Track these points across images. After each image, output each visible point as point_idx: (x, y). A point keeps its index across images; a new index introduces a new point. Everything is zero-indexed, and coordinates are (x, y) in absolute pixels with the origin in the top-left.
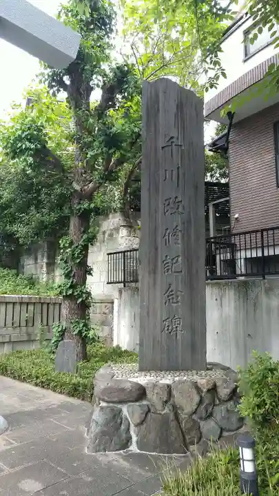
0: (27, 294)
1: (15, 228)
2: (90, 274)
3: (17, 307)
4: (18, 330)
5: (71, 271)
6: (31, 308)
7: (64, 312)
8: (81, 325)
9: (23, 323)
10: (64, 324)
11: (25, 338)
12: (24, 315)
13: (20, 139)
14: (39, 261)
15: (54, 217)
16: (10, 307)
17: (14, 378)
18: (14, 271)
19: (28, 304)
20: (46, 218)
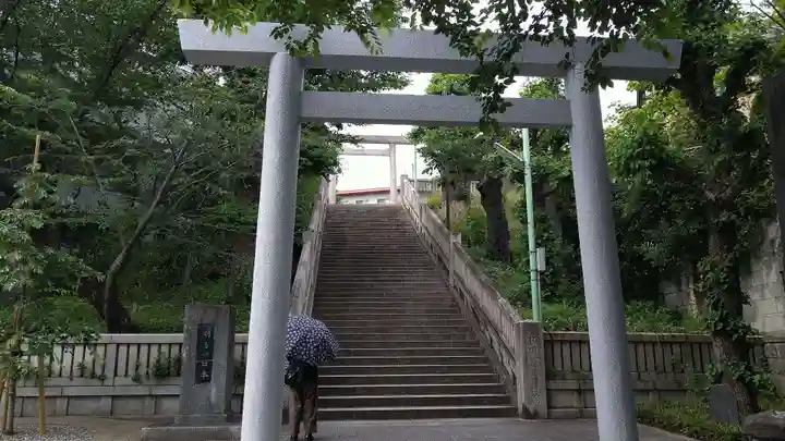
0: (668, 331)
1: (644, 247)
2: (747, 303)
3: (659, 349)
4: (663, 376)
5: (719, 300)
6: (676, 349)
7: (718, 351)
8: (743, 368)
9: (669, 369)
10: (719, 367)
11: (675, 387)
12: (669, 359)
13: (631, 158)
14: (684, 288)
15: (693, 228)
16: (649, 348)
17: (664, 428)
18: (651, 303)
19: (671, 344)
20: (684, 232)
